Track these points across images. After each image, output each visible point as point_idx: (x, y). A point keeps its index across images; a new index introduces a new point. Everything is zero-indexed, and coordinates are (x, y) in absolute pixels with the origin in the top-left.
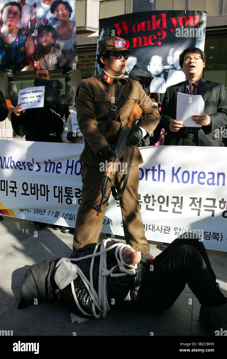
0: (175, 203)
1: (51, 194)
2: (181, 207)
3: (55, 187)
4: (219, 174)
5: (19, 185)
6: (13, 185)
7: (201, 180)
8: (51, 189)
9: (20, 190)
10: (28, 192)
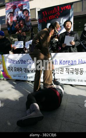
0: (61, 70)
1: (23, 70)
2: (63, 72)
3: (24, 68)
4: (74, 61)
5: (13, 68)
6: (12, 68)
7: (69, 63)
8: (23, 69)
9: (13, 70)
10: (16, 70)
